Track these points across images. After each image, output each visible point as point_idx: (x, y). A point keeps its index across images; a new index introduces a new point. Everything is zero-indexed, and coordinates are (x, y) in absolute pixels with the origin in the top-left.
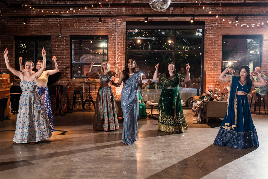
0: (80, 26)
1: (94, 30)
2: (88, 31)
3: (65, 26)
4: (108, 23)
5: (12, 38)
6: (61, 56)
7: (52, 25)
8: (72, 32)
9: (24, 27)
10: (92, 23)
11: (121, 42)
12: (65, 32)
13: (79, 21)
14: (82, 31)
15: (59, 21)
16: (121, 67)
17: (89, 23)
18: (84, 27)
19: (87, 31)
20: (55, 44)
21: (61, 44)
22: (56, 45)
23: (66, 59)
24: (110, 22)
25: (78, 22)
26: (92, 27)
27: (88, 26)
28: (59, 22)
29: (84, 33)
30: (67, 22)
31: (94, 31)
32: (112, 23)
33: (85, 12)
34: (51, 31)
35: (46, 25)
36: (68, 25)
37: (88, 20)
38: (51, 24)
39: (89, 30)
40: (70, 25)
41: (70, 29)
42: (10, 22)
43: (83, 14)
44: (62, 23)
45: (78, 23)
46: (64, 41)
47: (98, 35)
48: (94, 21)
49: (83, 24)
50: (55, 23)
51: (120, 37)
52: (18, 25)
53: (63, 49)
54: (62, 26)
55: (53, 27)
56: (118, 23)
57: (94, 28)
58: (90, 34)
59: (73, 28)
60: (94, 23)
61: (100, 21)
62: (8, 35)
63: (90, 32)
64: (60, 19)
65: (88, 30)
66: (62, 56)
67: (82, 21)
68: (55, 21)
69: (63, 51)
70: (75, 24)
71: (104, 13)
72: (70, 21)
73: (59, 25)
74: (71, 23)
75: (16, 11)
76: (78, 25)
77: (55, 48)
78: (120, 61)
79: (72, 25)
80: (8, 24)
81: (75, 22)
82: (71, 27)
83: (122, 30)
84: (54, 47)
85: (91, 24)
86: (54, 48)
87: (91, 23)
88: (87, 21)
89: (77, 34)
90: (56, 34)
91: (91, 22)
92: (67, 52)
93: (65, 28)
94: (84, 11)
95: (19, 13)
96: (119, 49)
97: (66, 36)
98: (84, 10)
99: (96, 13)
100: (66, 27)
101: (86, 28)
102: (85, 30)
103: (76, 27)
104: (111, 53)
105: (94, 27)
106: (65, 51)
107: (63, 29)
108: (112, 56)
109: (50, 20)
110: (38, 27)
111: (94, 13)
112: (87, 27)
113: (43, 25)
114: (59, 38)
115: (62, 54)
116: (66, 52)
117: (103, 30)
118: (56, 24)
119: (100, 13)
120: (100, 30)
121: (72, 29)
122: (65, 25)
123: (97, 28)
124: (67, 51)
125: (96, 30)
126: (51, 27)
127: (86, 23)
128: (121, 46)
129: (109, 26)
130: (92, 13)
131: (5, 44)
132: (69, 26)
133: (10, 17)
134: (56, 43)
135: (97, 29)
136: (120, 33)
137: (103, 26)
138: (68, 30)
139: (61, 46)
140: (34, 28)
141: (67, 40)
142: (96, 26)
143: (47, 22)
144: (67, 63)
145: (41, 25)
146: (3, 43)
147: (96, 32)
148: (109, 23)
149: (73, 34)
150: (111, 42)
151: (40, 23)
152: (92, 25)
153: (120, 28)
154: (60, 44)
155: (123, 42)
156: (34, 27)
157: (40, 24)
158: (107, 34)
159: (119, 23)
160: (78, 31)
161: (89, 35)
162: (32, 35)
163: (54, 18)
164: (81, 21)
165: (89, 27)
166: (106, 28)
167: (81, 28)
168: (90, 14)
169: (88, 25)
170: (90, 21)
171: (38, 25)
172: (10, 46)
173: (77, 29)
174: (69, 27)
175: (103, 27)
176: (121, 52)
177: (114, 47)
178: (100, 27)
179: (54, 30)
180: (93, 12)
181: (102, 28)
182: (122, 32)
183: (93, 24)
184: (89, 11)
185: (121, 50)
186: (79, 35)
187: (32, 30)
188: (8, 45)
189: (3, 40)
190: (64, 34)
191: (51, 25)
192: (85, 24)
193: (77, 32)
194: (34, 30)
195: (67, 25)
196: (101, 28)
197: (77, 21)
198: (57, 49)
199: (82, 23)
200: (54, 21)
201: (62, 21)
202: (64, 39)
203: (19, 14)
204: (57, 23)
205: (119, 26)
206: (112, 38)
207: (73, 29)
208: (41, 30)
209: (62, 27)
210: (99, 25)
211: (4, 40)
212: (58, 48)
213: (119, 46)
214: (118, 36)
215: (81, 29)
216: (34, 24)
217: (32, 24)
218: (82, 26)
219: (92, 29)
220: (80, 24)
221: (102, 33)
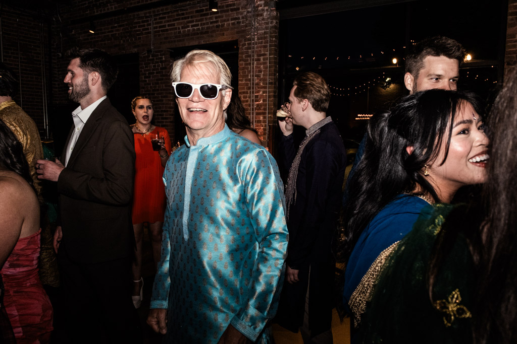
0: (185, 25)
1: (210, 30)
3: (160, 29)
4: (238, 9)
6: (154, 94)
7: (139, 30)
8: (172, 42)
11: (265, 55)
12: (161, 43)
13: (183, 14)
14: (188, 35)
15: (150, 20)
16: (264, 118)
17: (201, 15)
18: (192, 26)
19: (198, 34)
20: (144, 71)
21: (154, 70)
22: (147, 73)
23: (162, 101)
24: (242, 8)
25: (181, 17)
26: (207, 23)
27: (200, 23)
28: (150, 22)
29: (192, 39)
30: (163, 20)
31: (211, 32)
32: (246, 8)
34: (138, 42)
35: (131, 32)
36: (165, 26)
37: (199, 9)
38: (138, 29)
39: (202, 33)
40: (169, 26)
41: (168, 34)
44: (156, 23)
45: (182, 19)
46: (158, 62)
47: (217, 41)
49: (190, 19)
50: (144, 26)
51: (262, 43)
53: (157, 80)
54: (156, 30)
55: (142, 34)
56: (258, 6)
57: (211, 25)
58: (202, 42)
59: (173, 31)
60: (211, 14)
63: (203, 37)
64: (151, 16)
65: (199, 32)
66: (157, 94)
67: (189, 13)
68: (144, 22)
69: (158, 84)
70: (177, 21)
72: (168, 17)
73: (151, 28)
74: (171, 21)
75: (88, 12)
76: (181, 23)
78: (261, 102)
79: (171, 25)
81: (176, 17)
82: (171, 29)
83: (267, 23)
84: (143, 76)
85: (204, 17)
86: (143, 79)
87: (205, 15)
88: (197, 11)
89: (181, 45)
90: (146, 49)
91: (204, 12)
93: (160, 33)
95: (92, 14)
96: (260, 71)
97: (162, 51)
100: (162, 31)
101: (195, 28)
102: (195, 34)
103: (179, 28)
104: (244, 82)
105: (211, 23)
106: (161, 83)
107: (157, 37)
108: (245, 90)
110: (118, 38)
112: (197, 25)
113: (126, 32)
114: (151, 58)
115: (155, 90)
116: (163, 86)
117: (227, 29)
118: (146, 27)
120: (221, 30)
121: (172, 33)
122: (160, 27)
123: (215, 25)
124: (164, 83)
125: (214, 31)
126: (138, 35)
127: (195, 17)
128: (264, 63)
129: (240, 16)
132: (167, 28)
134: (146, 67)
135: (218, 26)
136: (263, 32)
137: (228, 18)
138: (166, 38)
139: (154, 73)
141: (164, 59)
142: (214, 20)
143: (131, 24)
144: (164, 109)
145: (124, 33)
147: (214, 34)
148: (241, 10)
149: (174, 46)
150: (244, 56)
151: (122, 28)
152: (206, 19)
153: (263, 19)
154: (152, 70)
155: (268, 53)
156: (114, 39)
157: (122, 30)
158: (236, 37)
159: (261, 6)
160: (183, 36)
163: (143, 15)
164: (187, 14)
165: (201, 25)
166: (233, 24)
167: (186, 29)
169: (199, 21)
170: (202, 10)
171: (119, 34)
173: (180, 32)
174: (167, 30)
175: (228, 20)
176: (264, 80)
177: (249, 66)
178: (222, 21)
179: (143, 41)
181: (226, 23)
182: (267, 28)
183: (209, 16)
185: (264, 75)
186: (184, 46)
187: (110, 45)
190: (158, 48)
192: (195, 19)
194: (113, 44)
195: (163, 26)
197: (179, 15)
198: (147, 79)
199: (188, 18)
201: (155, 20)
202: (159, 58)
204: (147, 25)
205: (261, 12)
206: (245, 45)
207: (173, 35)
208: (124, 43)
209: (156, 32)
210: (219, 17)
212: (150, 77)
213: (261, 64)
214: (258, 39)
215: (188, 31)
216: (112, 31)
217: (110, 34)
218: (188, 24)
219: (208, 28)
220: (185, 21)
221: (225, 37)
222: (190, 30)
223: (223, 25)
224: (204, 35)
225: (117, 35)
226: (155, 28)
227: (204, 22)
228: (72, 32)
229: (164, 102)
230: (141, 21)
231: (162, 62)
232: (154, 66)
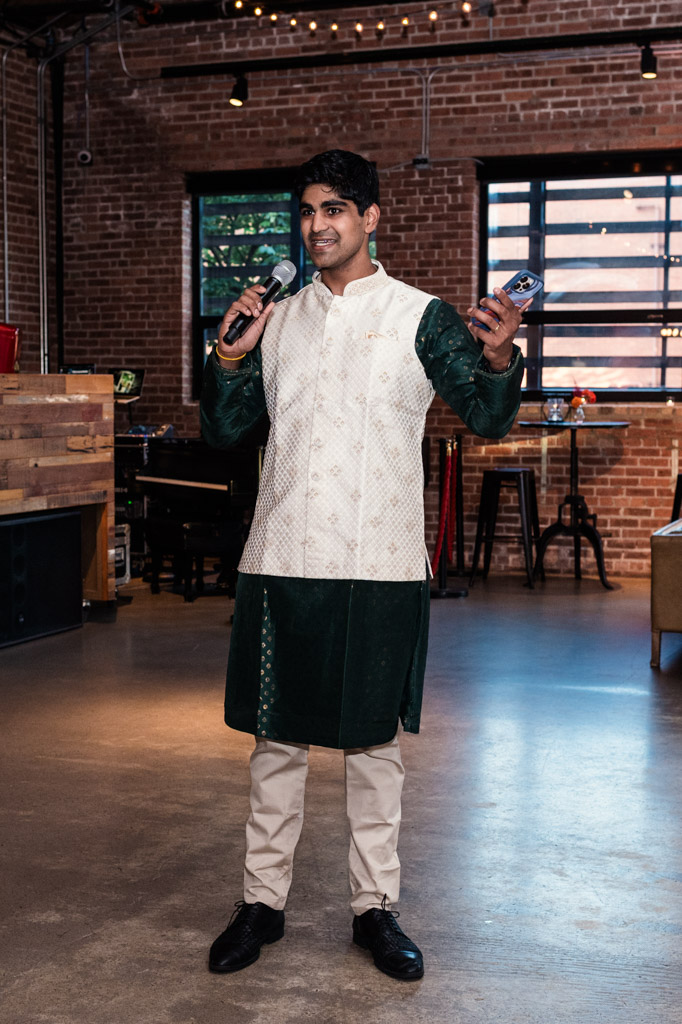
0: (534, 102)
1: (611, 119)
2: (578, 130)
3: (452, 106)
5: (178, 187)
6: (425, 273)
7: (380, 105)
8: (488, 140)
9: (239, 125)
10: (605, 79)
12: (452, 142)
13: (528, 73)
14: (543, 127)
15: (420, 81)
17: (585, 81)
18: (555, 105)
19: (574, 125)
20: (394, 211)
21: (427, 209)
22: (403, 216)
23: (454, 290)
25: (521, 79)
26: (604, 102)
27: (579, 99)
28: (417, 86)
29: (557, 138)
30: (463, 84)
31: (615, 124)
33: (564, 21)
34: (373, 136)
35: (352, 107)
36: (468, 100)
37: (578, 64)
38: (374, 100)
39: (585, 124)
40: (479, 99)
41: (477, 120)
42: (167, 100)
43: (552, 29)
44: (437, 91)
45: (525, 85)
46: (440, 191)
47: (635, 147)
48: (613, 67)
49: (549, 88)
50: (398, 94)
52: (207, 117)
53: (436, 236)
54: (436, 107)
55: (388, 114)
57: (614, 107)
58: (587, 147)
59: (493, 115)
60: (615, 79)
61: (649, 63)
62: (157, 168)
63: (590, 134)
64: (423, 71)
65: (576, 120)
66: (434, 275)
67: (548, 72)
68: (398, 83)
69: (440, 246)
70: (509, 90)
71: (671, 19)
72: (479, 77)
73: (420, 102)
74: (487, 88)
75: (197, 43)
76: (522, 96)
77: (393, 230)
79: (488, 98)
80: (158, 110)
81: (505, 80)
82: (485, 109)
84: (389, 226)
85: (594, 86)
86: (389, 233)
87: (595, 80)
88: (573, 70)
89: (517, 149)
90: (401, 153)
91: (595, 74)
92: (459, 251)
93: (452, 115)
94: (560, 17)
95: (212, 51)
97: (455, 163)
98: (558, 10)
99: (627, 22)
100: (456, 111)
101: (566, 110)
102: (563, 126)
103: (513, 108)
105: (616, 101)
106: (450, 245)
107: (440, 126)
109: (370, 79)
110: (305, 121)
111: (615, 23)
112: (574, 104)
113: (335, 108)
114: (416, 178)
115: (429, 264)
116: (455, 254)
117: (664, 120)
118: (403, 98)
119: (648, 20)
120: (646, 121)
121: (488, 119)
122: (451, 101)
123: (628, 106)
124: (458, 245)
125: (624, 122)
126: (375, 116)
127: (566, 82)
130: (604, 24)
131: (141, 216)
132: (474, 104)
133: (168, 73)
134: (398, 202)
135: (634, 111)
137: (666, 92)
138: (466, 131)
139: (425, 218)
140: (285, 125)
141: (460, 183)
142: (625, 94)
143: (355, 87)
145: (325, 109)
146: (134, 212)
147: (625, 129)
149: (493, 150)
151: (319, 95)
152: (600, 90)
154: (422, 210)
156: (289, 122)
157: (321, 100)
160: (525, 127)
161: (581, 150)
162: (274, 165)
163: (394, 65)
164: (538, 72)
165: (584, 103)
166: (680, 109)
167: (537, 112)
168: (591, 31)
169: (578, 93)
170: (589, 69)
171: (306, 110)
172: (166, 229)
173: (515, 118)
174: (474, 110)
175: (667, 98)
178: (647, 99)
179: (393, 133)
180: (613, 17)
181: (660, 104)
183: (610, 84)
184: (584, 14)
186: (527, 152)
187: (275, 137)
188: (154, 223)
189: (133, 198)
190: (443, 154)
191: (374, 106)
192: (564, 88)
193: (517, 139)
194: (286, 137)
195: (462, 100)
196: (655, 107)
197: (515, 74)
198: (402, 235)
199: (544, 83)
200: (391, 84)
201: (434, 80)
202: (445, 181)
203: (214, 56)
204: (408, 93)
207: (493, 123)
208: (325, 135)
209: (435, 112)
210: (640, 88)
211: (138, 198)
212: (412, 228)
215: (541, 116)
216: (285, 102)
217: (275, 108)
218: (544, 100)
219: (603, 113)
220: (535, 90)
221: (657, 137)
222: (548, 114)
223: (651, 110)
224: (594, 131)
225: (301, 113)
226: (434, 101)
227: (594, 97)
228: (130, 93)
229: (458, 294)
230: (386, 80)
231: (454, 190)
232: (428, 201)
